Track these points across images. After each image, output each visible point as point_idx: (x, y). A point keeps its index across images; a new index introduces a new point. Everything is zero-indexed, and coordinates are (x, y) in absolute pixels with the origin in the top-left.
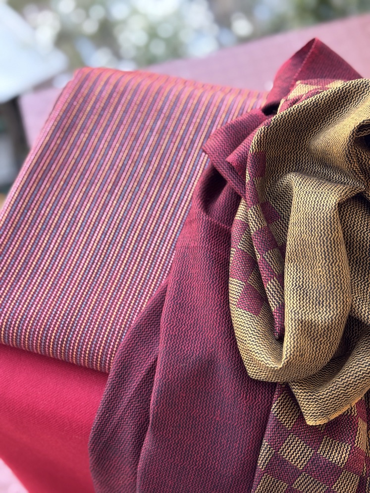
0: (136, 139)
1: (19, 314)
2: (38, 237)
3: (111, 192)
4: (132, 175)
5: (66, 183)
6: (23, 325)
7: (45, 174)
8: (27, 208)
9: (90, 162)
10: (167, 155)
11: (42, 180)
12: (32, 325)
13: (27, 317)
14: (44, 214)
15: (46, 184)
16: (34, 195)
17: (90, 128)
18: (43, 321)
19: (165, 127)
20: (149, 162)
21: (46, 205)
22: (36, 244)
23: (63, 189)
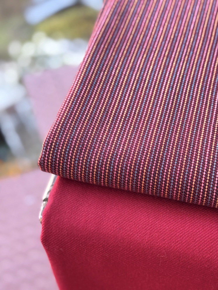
0: (181, 18)
1: (109, 153)
2: (113, 92)
3: (169, 56)
4: (184, 43)
5: (129, 52)
6: (115, 162)
7: (110, 45)
8: (100, 70)
9: (145, 36)
10: (211, 29)
11: (108, 49)
12: (124, 161)
13: (117, 155)
14: (114, 75)
15: (112, 53)
16: (104, 60)
17: (141, 13)
18: (133, 157)
19: (203, 10)
20: (197, 34)
21: (115, 68)
22: (112, 97)
23: (127, 56)
